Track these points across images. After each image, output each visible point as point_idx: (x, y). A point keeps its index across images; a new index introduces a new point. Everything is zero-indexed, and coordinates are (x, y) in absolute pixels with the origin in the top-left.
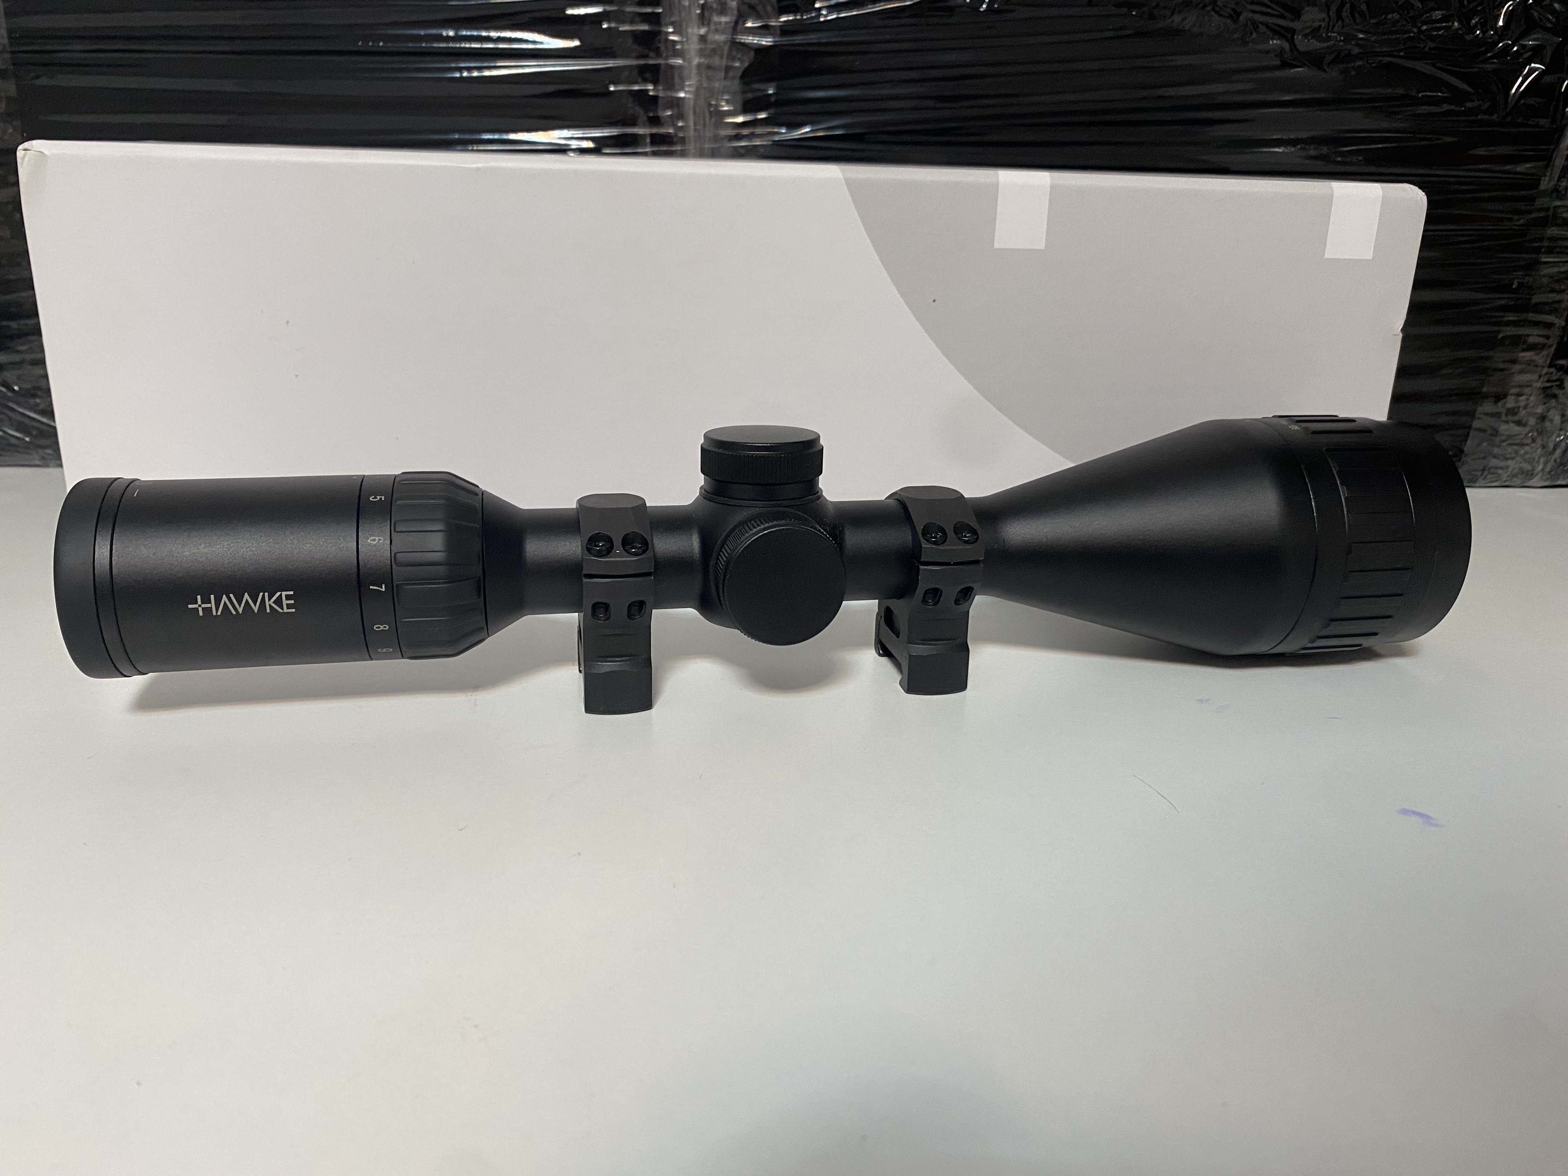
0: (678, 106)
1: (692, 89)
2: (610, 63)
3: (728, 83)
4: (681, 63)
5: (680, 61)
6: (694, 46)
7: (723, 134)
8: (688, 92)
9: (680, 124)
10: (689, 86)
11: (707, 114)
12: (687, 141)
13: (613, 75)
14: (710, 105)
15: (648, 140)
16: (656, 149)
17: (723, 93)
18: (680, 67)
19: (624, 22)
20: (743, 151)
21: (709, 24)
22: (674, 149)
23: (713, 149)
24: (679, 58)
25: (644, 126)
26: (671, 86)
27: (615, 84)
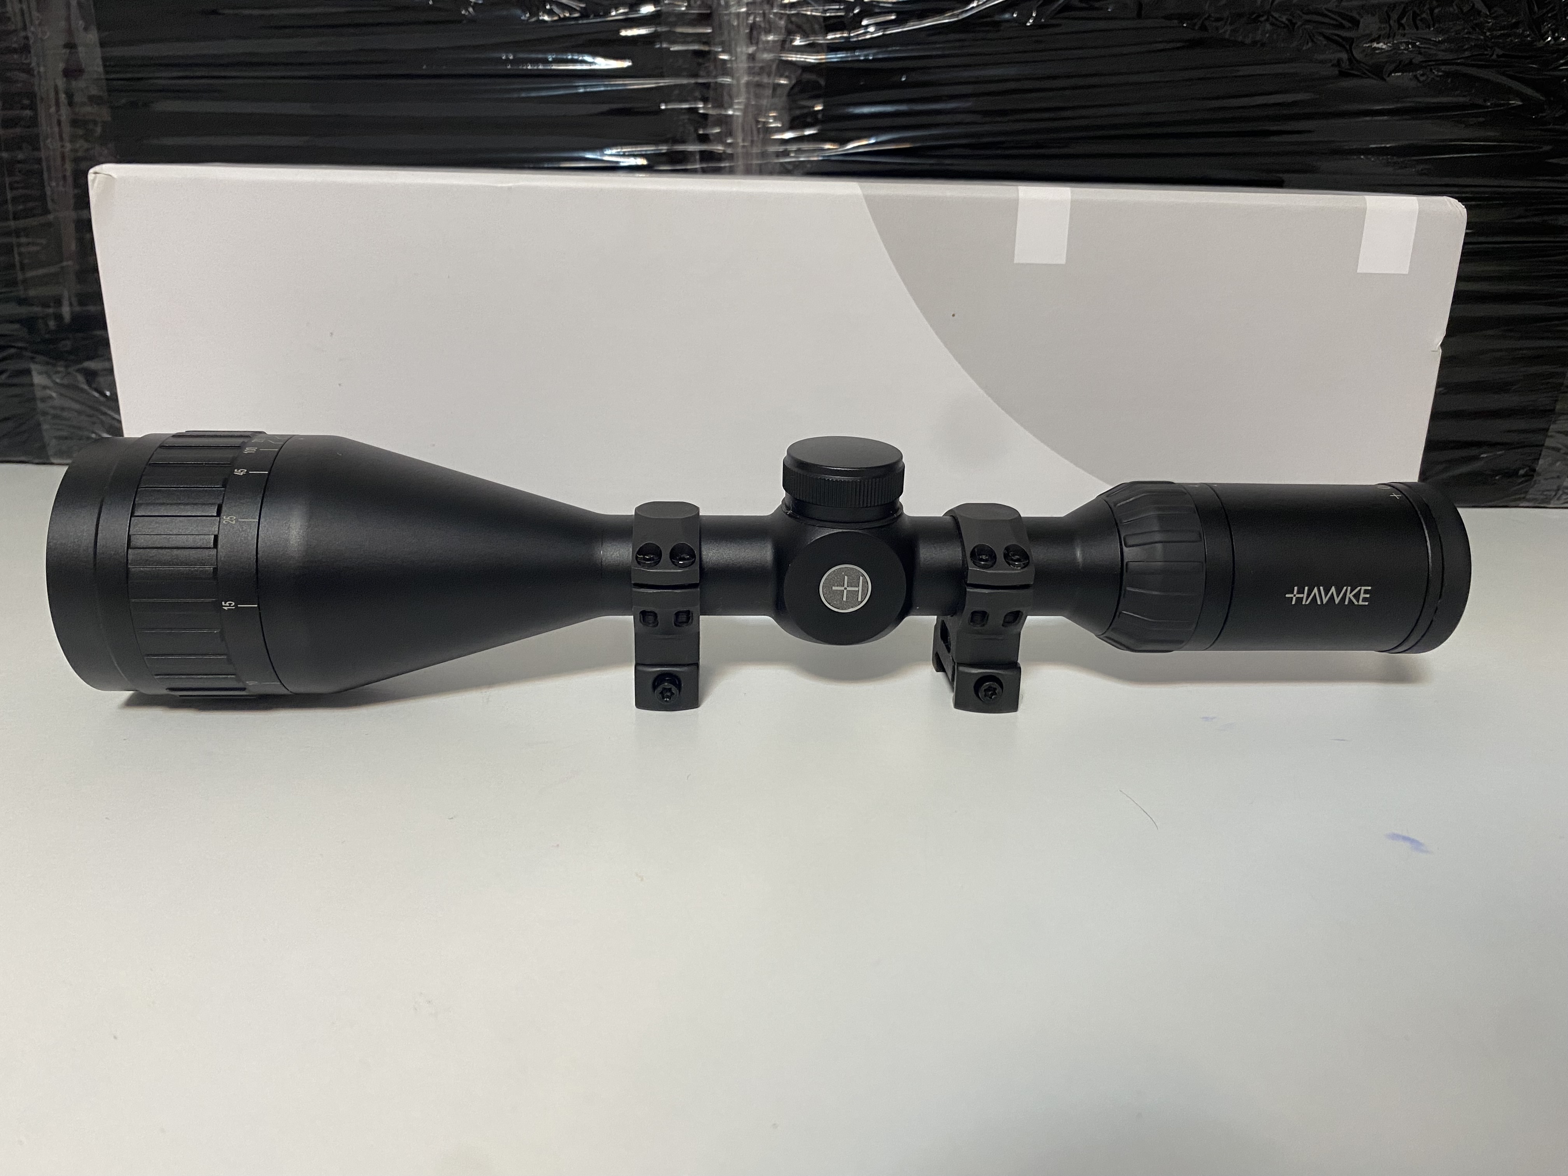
0: (726, 123)
1: (742, 107)
2: (662, 82)
3: (776, 100)
4: (730, 82)
5: (728, 80)
6: (743, 65)
7: (771, 150)
8: (738, 109)
9: (729, 141)
10: (739, 103)
11: (755, 132)
12: (735, 156)
13: (664, 93)
14: (758, 122)
15: (698, 157)
16: (704, 165)
17: (771, 110)
18: (730, 85)
19: (674, 42)
20: (790, 167)
21: (757, 43)
22: (723, 165)
23: (760, 165)
24: (729, 77)
25: (693, 143)
26: (720, 104)
27: (666, 103)
